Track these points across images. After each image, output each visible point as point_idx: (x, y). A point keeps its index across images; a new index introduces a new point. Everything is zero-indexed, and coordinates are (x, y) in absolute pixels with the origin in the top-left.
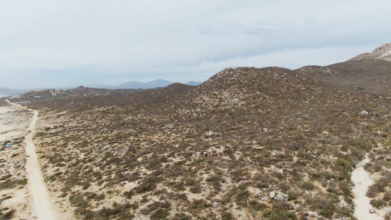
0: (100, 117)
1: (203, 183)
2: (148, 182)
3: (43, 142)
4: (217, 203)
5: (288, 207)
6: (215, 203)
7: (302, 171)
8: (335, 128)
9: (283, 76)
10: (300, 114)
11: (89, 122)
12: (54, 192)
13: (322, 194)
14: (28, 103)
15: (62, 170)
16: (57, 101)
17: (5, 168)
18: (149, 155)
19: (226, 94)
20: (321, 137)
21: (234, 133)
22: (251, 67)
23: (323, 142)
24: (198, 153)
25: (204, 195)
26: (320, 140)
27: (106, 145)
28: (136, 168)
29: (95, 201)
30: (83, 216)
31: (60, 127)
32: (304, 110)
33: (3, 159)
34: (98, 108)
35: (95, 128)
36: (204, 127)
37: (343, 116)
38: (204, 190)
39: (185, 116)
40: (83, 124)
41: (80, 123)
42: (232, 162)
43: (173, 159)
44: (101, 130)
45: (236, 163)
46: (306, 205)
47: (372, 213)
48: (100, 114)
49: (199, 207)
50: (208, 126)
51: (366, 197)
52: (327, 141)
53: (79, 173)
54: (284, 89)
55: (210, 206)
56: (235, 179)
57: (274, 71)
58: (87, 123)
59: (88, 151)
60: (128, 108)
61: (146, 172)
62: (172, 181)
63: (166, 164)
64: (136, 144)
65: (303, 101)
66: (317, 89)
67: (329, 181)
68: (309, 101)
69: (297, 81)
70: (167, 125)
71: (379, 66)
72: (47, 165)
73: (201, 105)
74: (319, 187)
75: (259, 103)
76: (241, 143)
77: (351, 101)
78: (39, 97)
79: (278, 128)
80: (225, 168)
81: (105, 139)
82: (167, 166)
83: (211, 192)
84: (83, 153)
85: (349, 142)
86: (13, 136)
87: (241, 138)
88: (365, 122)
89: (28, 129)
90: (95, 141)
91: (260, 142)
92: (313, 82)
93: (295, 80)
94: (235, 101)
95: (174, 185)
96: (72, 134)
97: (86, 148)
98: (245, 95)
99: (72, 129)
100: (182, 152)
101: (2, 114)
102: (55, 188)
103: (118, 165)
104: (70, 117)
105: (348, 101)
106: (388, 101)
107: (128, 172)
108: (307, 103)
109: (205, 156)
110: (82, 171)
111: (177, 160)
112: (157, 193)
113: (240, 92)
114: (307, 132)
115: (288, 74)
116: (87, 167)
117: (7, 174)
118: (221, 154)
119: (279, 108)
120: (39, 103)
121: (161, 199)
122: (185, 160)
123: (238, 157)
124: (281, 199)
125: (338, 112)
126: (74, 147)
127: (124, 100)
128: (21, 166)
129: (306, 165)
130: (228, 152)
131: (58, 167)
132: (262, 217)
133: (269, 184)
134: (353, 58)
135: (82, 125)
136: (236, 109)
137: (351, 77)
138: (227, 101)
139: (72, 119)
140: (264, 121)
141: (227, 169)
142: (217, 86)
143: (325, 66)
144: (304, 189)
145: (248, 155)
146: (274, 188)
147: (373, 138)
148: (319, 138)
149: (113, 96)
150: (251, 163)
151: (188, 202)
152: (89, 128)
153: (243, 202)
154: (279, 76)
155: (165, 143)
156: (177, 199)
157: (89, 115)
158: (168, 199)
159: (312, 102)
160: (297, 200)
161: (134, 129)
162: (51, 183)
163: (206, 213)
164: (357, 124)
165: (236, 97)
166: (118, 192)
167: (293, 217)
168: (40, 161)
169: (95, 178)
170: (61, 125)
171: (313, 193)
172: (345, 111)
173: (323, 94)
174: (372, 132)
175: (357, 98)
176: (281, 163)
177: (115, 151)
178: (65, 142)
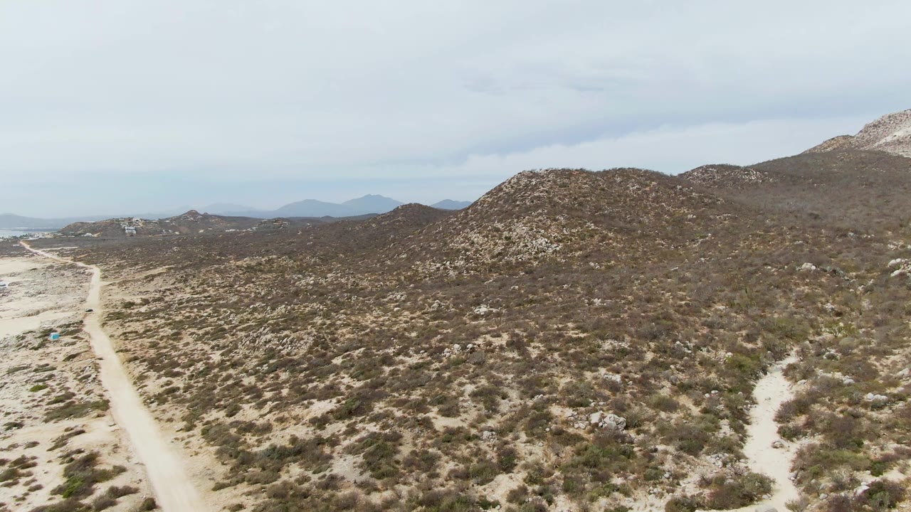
0: (241, 279)
1: (463, 401)
2: (357, 399)
3: (127, 331)
4: (489, 433)
5: (623, 439)
6: (486, 434)
7: (659, 378)
8: (741, 297)
9: (648, 189)
10: (676, 270)
11: (218, 290)
12: (168, 423)
13: (690, 418)
14: (74, 250)
15: (178, 383)
16: (140, 246)
17: (58, 382)
18: (356, 353)
19: (520, 229)
20: (709, 316)
21: (531, 309)
22: (579, 168)
23: (710, 326)
24: (457, 346)
25: (466, 419)
26: (706, 321)
27: (265, 334)
28: (331, 377)
29: (252, 436)
30: (234, 460)
31: (155, 300)
32: (686, 263)
33: (47, 365)
34: (237, 259)
35: (236, 303)
36: (471, 297)
37: (763, 274)
38: (465, 412)
39: (430, 276)
40: (206, 294)
41: (200, 293)
42: (523, 363)
43: (407, 359)
44: (250, 305)
45: (531, 364)
46: (657, 436)
47: (776, 447)
48: (241, 272)
49: (454, 440)
50: (478, 295)
51: (773, 422)
52: (719, 324)
53: (215, 388)
54: (648, 218)
55: (476, 437)
56: (527, 393)
57: (629, 178)
58: (214, 293)
59: (228, 346)
60: (304, 261)
61: (351, 384)
62: (404, 397)
63: (392, 368)
64: (327, 331)
65: (687, 244)
66: (720, 218)
67: (707, 395)
68: (701, 243)
69: (678, 200)
70: (393, 294)
71: (870, 166)
72: (146, 374)
73: (465, 253)
74: (687, 406)
75: (591, 247)
76: (543, 327)
77: (788, 244)
78: (95, 235)
79: (624, 299)
80: (508, 373)
81: (261, 323)
82: (393, 373)
83: (480, 416)
84: (217, 350)
85: (762, 325)
86: (55, 321)
87: (545, 318)
88: (806, 287)
89: (86, 306)
90: (239, 328)
91: (582, 324)
92: (714, 203)
93: (673, 199)
94: (539, 243)
95: (406, 405)
96: (187, 314)
97: (222, 342)
98: (562, 231)
99: (184, 305)
100: (424, 346)
101: (19, 274)
102: (168, 415)
103: (292, 372)
104: (177, 279)
105: (782, 242)
106: (866, 243)
107: (315, 384)
108: (695, 248)
109: (471, 353)
110: (220, 385)
111: (414, 360)
112: (375, 419)
113: (551, 225)
114: (681, 306)
115: (659, 184)
116: (229, 377)
117: (63, 392)
118: (501, 348)
119: (635, 259)
120: (99, 249)
121: (383, 428)
122: (430, 360)
123: (534, 354)
124: (611, 426)
125: (756, 265)
126: (196, 341)
127: (293, 242)
128: (90, 376)
129: (668, 368)
130: (516, 344)
131: (169, 379)
132: (573, 455)
133: (591, 400)
134: (815, 148)
135: (205, 297)
136: (543, 260)
137: (804, 190)
138: (522, 244)
139: (181, 285)
140: (598, 284)
141: (512, 376)
142: (502, 212)
143: (747, 167)
144: (658, 410)
145: (556, 350)
146: (599, 407)
147: (813, 317)
148: (704, 317)
149: (268, 232)
150: (560, 363)
151: (435, 432)
152: (221, 302)
153: (539, 430)
154: (639, 189)
155: (389, 330)
156: (413, 427)
157: (218, 276)
158: (396, 428)
159: (708, 245)
160: (642, 428)
161: (321, 303)
162: (160, 407)
163: (468, 450)
164: (787, 291)
165: (541, 235)
166: (297, 419)
167: (629, 455)
168: (128, 367)
169: (248, 397)
170: (157, 296)
171: (675, 416)
172: (770, 263)
173: (731, 228)
174: (814, 306)
175: (801, 236)
176: (620, 363)
177: (286, 346)
178: (175, 331)
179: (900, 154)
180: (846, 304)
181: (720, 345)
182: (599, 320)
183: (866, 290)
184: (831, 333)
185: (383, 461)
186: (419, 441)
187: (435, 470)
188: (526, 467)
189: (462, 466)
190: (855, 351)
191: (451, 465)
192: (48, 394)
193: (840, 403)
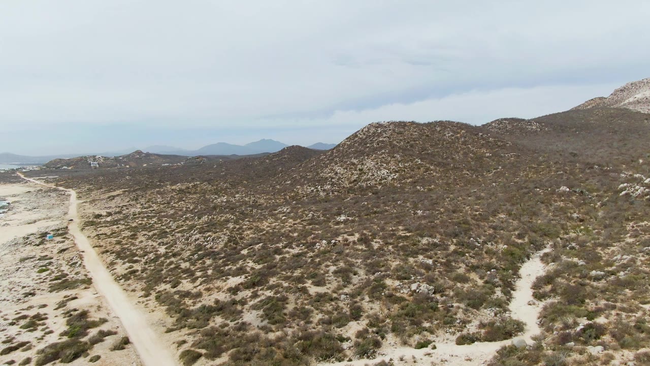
0: (175, 198)
1: (328, 276)
2: (258, 276)
3: (100, 233)
4: (345, 296)
5: (432, 299)
6: (343, 297)
7: (458, 262)
8: (517, 209)
9: (459, 135)
10: (475, 192)
11: (159, 206)
12: (133, 292)
13: (476, 287)
14: (56, 178)
15: (137, 267)
16: (103, 176)
17: (55, 267)
18: (257, 247)
19: (369, 163)
20: (494, 222)
21: (375, 217)
22: (411, 121)
23: (495, 228)
24: (324, 242)
25: (330, 288)
26: (492, 225)
27: (195, 235)
28: (241, 262)
29: (189, 300)
30: (178, 315)
31: (116, 213)
32: (482, 187)
33: (47, 256)
34: (171, 185)
35: (173, 215)
36: (335, 210)
37: (534, 194)
38: (329, 283)
39: (307, 196)
40: (151, 209)
41: (147, 208)
42: (368, 252)
43: (291, 250)
44: (183, 216)
45: (373, 253)
46: (454, 298)
47: (531, 305)
48: (175, 193)
49: (323, 300)
50: (340, 209)
51: (530, 289)
52: (500, 227)
53: (162, 270)
54: (458, 155)
55: (336, 299)
56: (370, 271)
57: (446, 127)
58: (157, 208)
59: (170, 243)
60: (219, 186)
61: (254, 267)
62: (289, 274)
63: (281, 256)
64: (237, 232)
65: (485, 174)
66: (508, 156)
67: (489, 272)
68: (494, 173)
69: (480, 143)
70: (281, 208)
71: (617, 119)
72: (115, 261)
73: (331, 180)
74: (475, 279)
75: (418, 176)
76: (383, 229)
77: (553, 173)
78: (70, 168)
79: (438, 210)
80: (358, 259)
81: (191, 228)
82: (282, 259)
83: (339, 285)
84: (163, 245)
85: (529, 227)
86: (48, 227)
87: (384, 224)
88: (562, 203)
89: (68, 217)
90: (176, 231)
91: (408, 227)
92: (505, 145)
93: (476, 142)
94: (382, 173)
95: (291, 279)
96: (140, 222)
97: (165, 240)
98: (398, 165)
99: (137, 216)
100: (302, 241)
101: (18, 195)
102: (132, 287)
103: (214, 259)
104: (130, 198)
105: (549, 172)
106: (605, 173)
107: (230, 267)
108: (490, 177)
109: (334, 246)
110: (165, 268)
111: (296, 251)
112: (271, 288)
113: (390, 161)
114: (476, 215)
115: (466, 132)
116: (171, 263)
117: (60, 273)
118: (354, 243)
119: (448, 184)
120: (73, 178)
121: (276, 293)
122: (306, 251)
123: (376, 246)
124: (425, 292)
125: (529, 188)
126: (147, 239)
127: (211, 173)
128: (77, 263)
129: (464, 255)
130: (364, 240)
131: (131, 264)
132: (399, 310)
133: (412, 276)
134: (579, 106)
135: (151, 211)
136: (385, 185)
137: (569, 136)
138: (370, 174)
139: (134, 202)
140: (421, 201)
141: (361, 260)
142: (356, 151)
143: (531, 120)
144: (456, 282)
145: (391, 244)
146: (417, 280)
147: (564, 222)
148: (491, 222)
149: (192, 166)
150: (393, 252)
151: (310, 295)
152: (163, 214)
153: (377, 294)
154: (453, 136)
155: (279, 232)
156: (296, 292)
157: (159, 196)
158: (284, 293)
159: (499, 175)
160: (444, 293)
161: (232, 214)
162: (126, 282)
163: (331, 307)
164: (548, 205)
165: (384, 168)
166: (219, 289)
167: (435, 309)
168: (102, 257)
169: (185, 275)
170: (117, 210)
171: (466, 285)
172: (539, 186)
173: (515, 163)
174: (565, 215)
175: (563, 169)
176: (432, 252)
177: (209, 242)
178: (132, 233)
179: (639, 110)
180: (587, 214)
181: (500, 241)
182: (420, 224)
183: (602, 205)
184: (575, 233)
185: (276, 314)
186: (299, 301)
187: (309, 319)
188: (368, 317)
189: (327, 316)
190: (588, 244)
191: (320, 316)
192: (50, 274)
193: (575, 277)
